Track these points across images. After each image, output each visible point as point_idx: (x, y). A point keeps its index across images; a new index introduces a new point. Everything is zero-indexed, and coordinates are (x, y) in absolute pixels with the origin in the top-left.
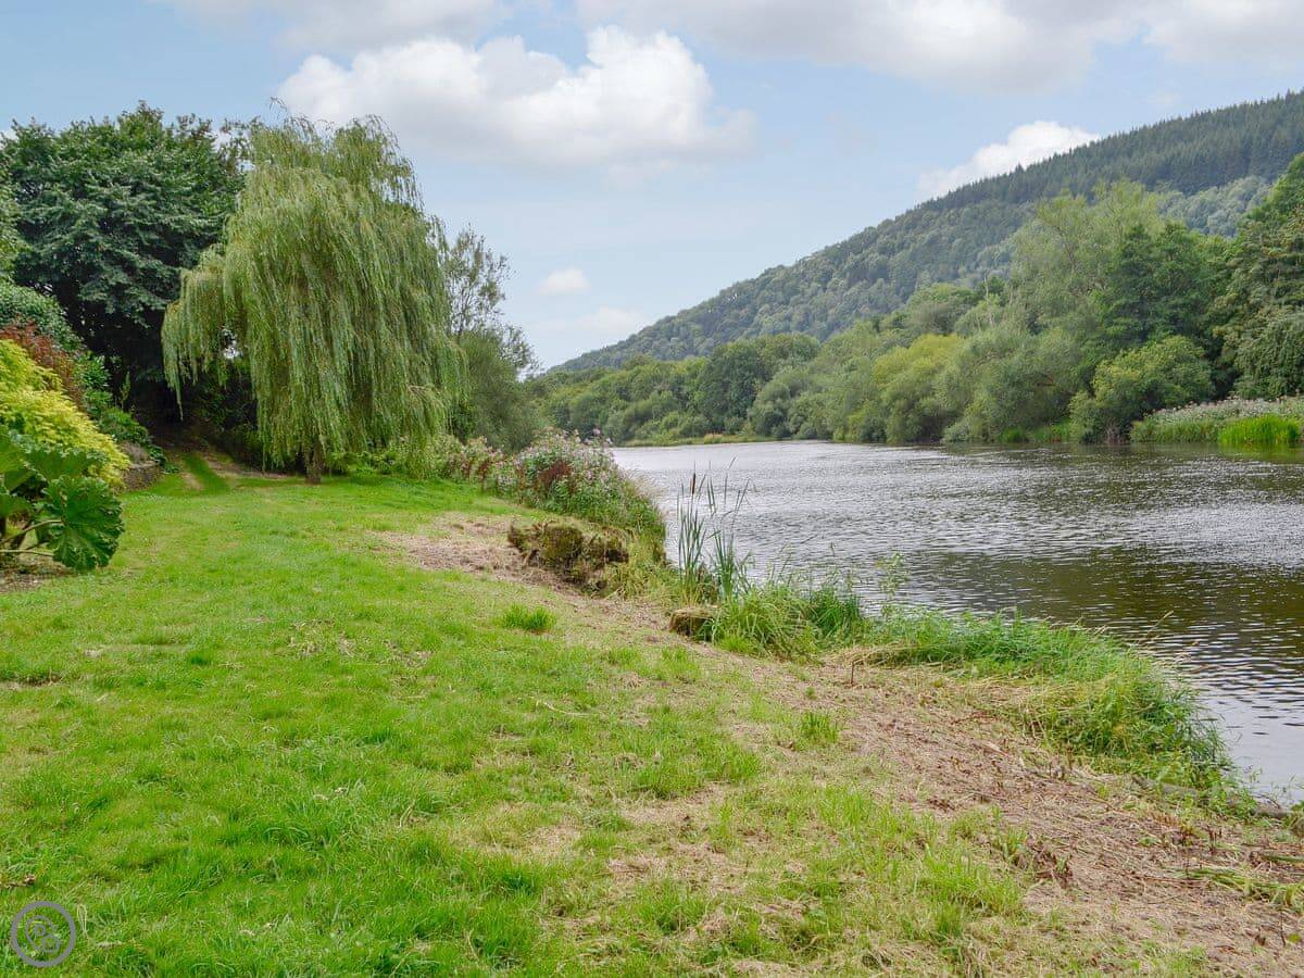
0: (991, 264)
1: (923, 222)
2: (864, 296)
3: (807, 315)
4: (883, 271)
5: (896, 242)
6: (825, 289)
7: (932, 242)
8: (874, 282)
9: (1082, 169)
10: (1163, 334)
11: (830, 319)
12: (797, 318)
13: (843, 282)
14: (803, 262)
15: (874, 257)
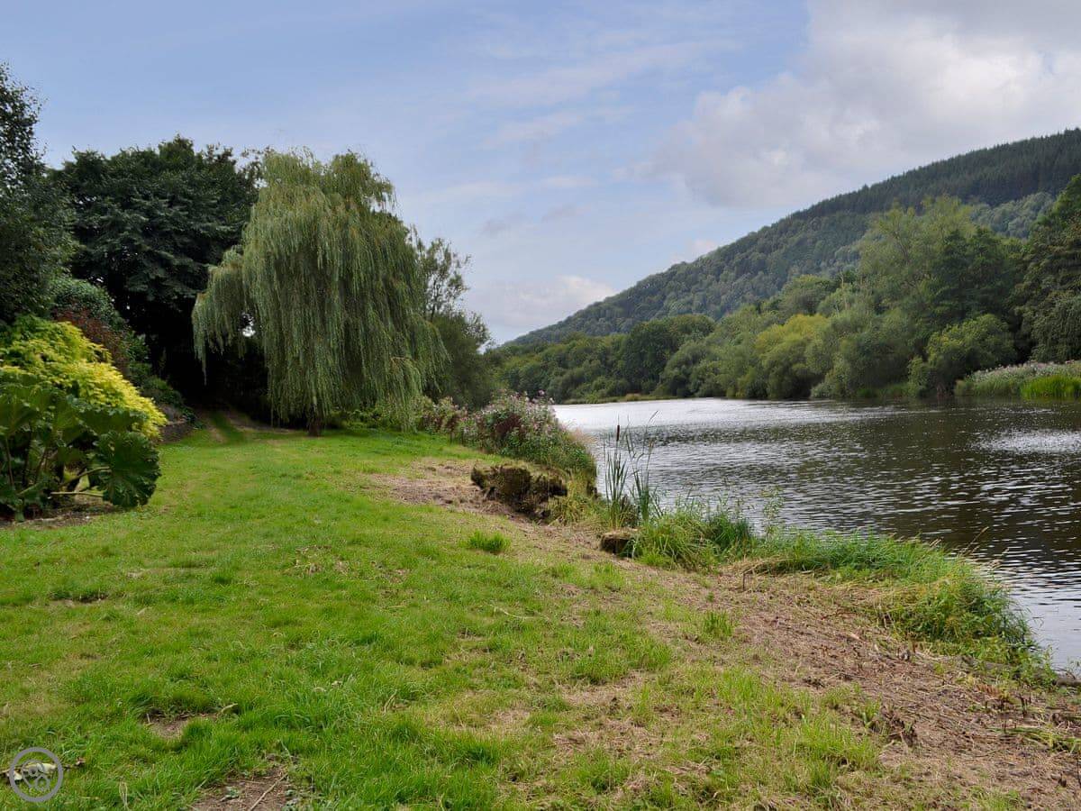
0: (845, 260)
1: (792, 228)
2: (748, 284)
3: (704, 300)
4: (762, 266)
5: (773, 243)
6: (718, 281)
7: (800, 243)
8: (756, 274)
9: (912, 187)
10: (976, 313)
11: (722, 303)
12: (697, 302)
13: (733, 274)
14: (701, 260)
15: (756, 256)
